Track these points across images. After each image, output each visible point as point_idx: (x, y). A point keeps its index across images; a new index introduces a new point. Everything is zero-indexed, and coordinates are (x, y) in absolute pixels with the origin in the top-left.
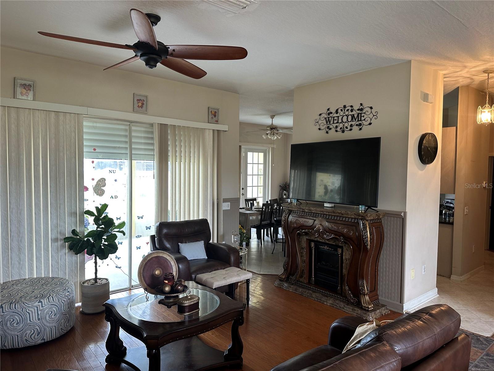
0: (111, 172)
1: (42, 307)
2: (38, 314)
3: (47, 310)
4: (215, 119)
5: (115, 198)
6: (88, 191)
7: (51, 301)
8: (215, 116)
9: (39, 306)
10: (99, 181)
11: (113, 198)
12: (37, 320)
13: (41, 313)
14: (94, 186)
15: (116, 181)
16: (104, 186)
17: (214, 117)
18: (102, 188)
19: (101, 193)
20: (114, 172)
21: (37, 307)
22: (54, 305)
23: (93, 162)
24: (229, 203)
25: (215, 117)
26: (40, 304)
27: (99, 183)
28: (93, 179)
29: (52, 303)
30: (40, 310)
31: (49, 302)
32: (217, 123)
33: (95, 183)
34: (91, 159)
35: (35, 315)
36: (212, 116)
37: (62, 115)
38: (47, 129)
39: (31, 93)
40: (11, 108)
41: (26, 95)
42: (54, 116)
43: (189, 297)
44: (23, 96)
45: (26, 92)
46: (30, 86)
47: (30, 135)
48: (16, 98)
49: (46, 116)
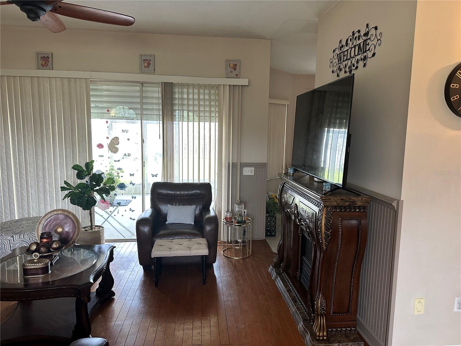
0: (124, 132)
1: (14, 241)
2: (10, 247)
3: (18, 244)
4: (235, 73)
5: (128, 156)
6: (103, 148)
7: (22, 238)
8: (235, 69)
9: (11, 240)
10: (113, 139)
11: (126, 156)
12: (10, 251)
13: (12, 246)
14: (108, 144)
15: (128, 139)
16: (118, 144)
17: (233, 70)
18: (116, 146)
19: (115, 150)
20: (127, 131)
21: (10, 241)
22: (24, 241)
23: (107, 122)
24: (253, 168)
25: (235, 71)
26: (12, 238)
27: (113, 142)
28: (108, 138)
29: (23, 240)
30: (12, 244)
31: (20, 238)
32: (237, 77)
33: (109, 141)
34: (105, 119)
35: (8, 246)
36: (231, 70)
37: (73, 80)
38: (60, 94)
39: (50, 64)
40: (34, 78)
41: (46, 66)
42: (66, 82)
43: (35, 261)
44: (44, 67)
45: (45, 64)
46: (48, 58)
47: (48, 100)
48: (38, 69)
49: (60, 82)
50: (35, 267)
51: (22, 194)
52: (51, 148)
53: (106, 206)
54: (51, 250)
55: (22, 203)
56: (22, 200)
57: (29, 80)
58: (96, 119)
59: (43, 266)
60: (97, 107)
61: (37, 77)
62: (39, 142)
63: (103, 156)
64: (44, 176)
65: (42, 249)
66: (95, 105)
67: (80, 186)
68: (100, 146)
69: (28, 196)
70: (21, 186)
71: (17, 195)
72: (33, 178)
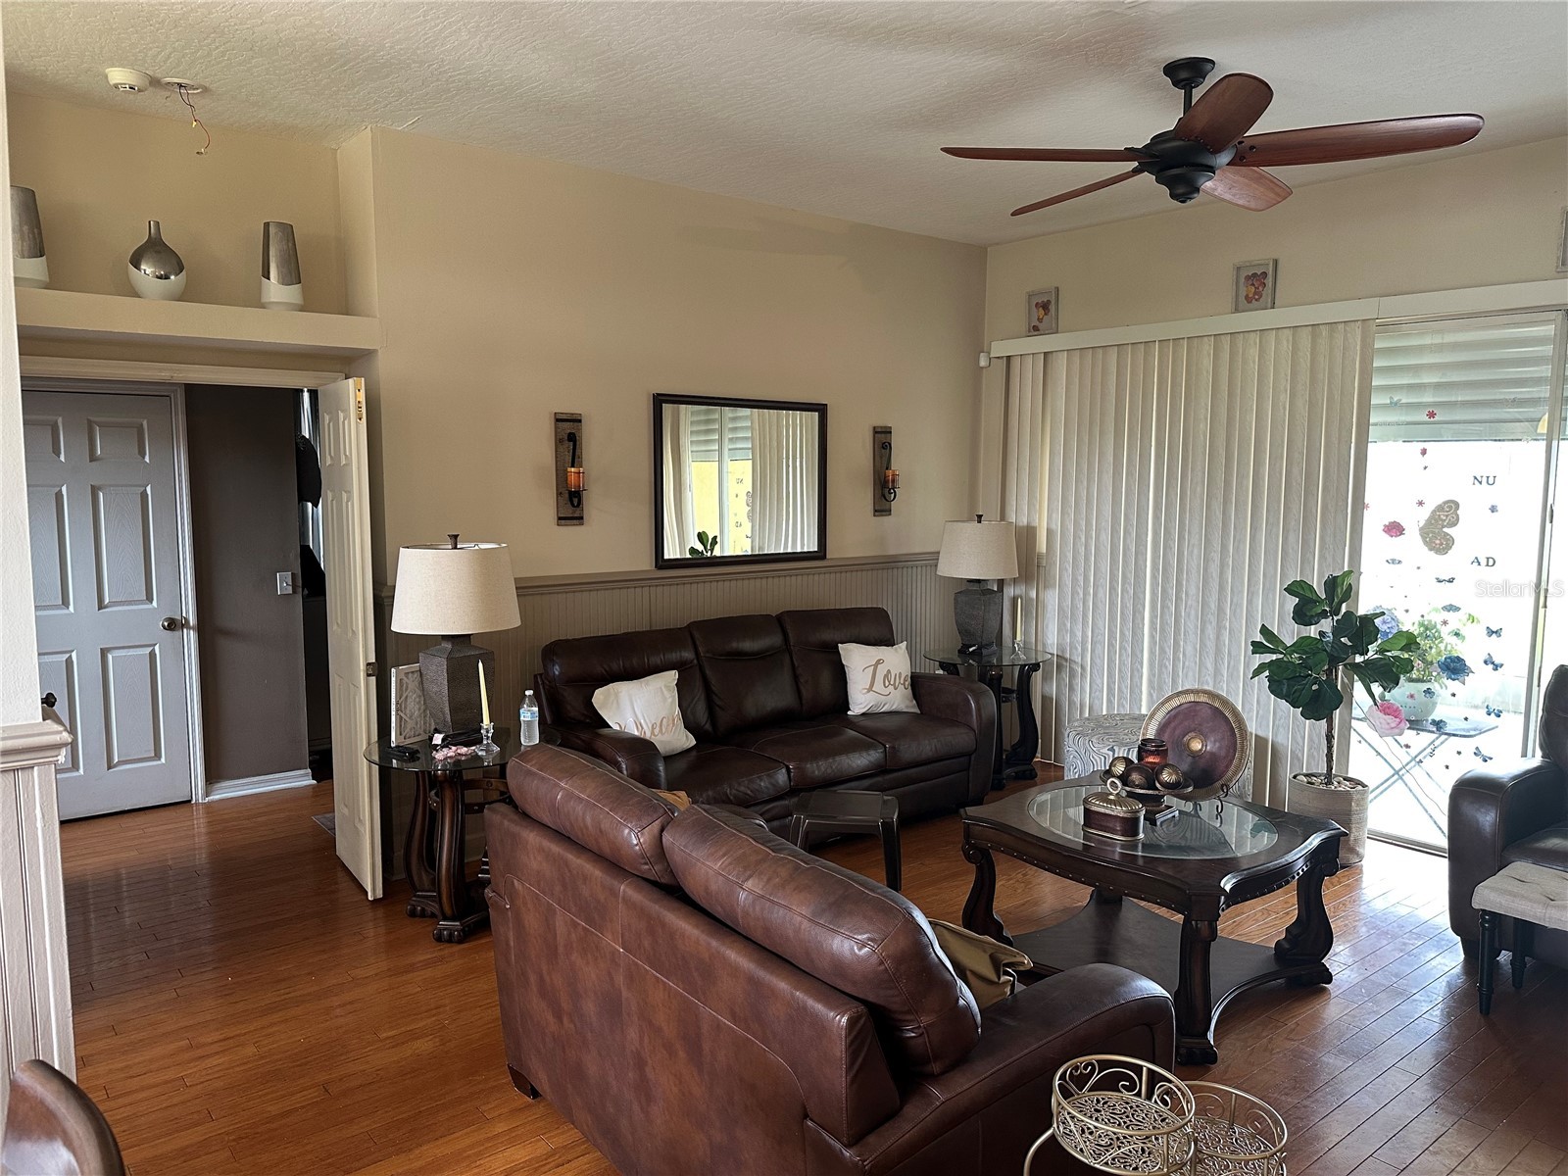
0: (1480, 483)
5: (1487, 565)
6: (1403, 537)
10: (1440, 508)
11: (1480, 564)
14: (1421, 525)
15: (1493, 506)
16: (1454, 523)
18: (1445, 530)
19: (1442, 544)
20: (1491, 482)
23: (1424, 452)
27: (1439, 516)
28: (1421, 503)
34: (1418, 443)
37: (1324, 331)
38: (1286, 375)
39: (1267, 292)
40: (1222, 337)
41: (1256, 300)
42: (1305, 336)
43: (1112, 797)
44: (1251, 302)
45: (1255, 293)
46: (1265, 274)
47: (1253, 395)
48: (1237, 310)
49: (1288, 341)
50: (1108, 812)
51: (1162, 650)
52: (1246, 531)
53: (1393, 725)
54: (1158, 785)
55: (1159, 676)
56: (1162, 666)
57: (1210, 345)
58: (1391, 443)
59: (1125, 816)
60: (1396, 404)
61: (1231, 333)
62: (1218, 512)
63: (1400, 562)
64: (1220, 610)
65: (1135, 777)
66: (1391, 398)
67: (1303, 644)
68: (1394, 529)
69: (1176, 659)
70: (1163, 630)
71: (1152, 652)
72: (1193, 612)
